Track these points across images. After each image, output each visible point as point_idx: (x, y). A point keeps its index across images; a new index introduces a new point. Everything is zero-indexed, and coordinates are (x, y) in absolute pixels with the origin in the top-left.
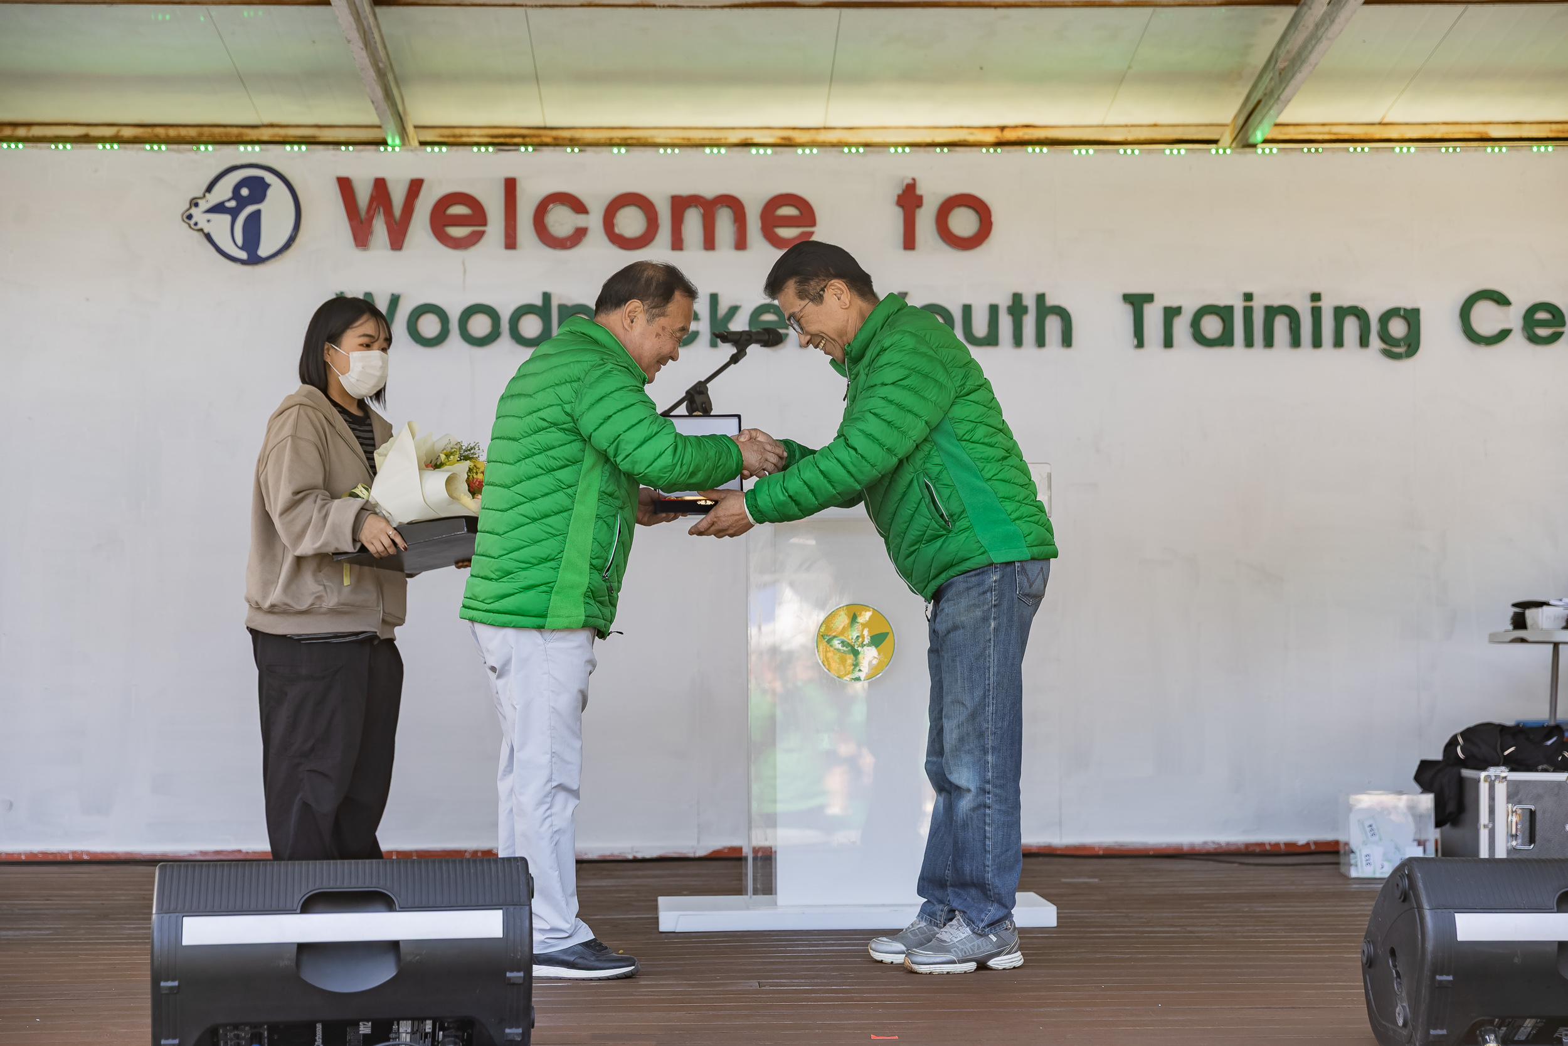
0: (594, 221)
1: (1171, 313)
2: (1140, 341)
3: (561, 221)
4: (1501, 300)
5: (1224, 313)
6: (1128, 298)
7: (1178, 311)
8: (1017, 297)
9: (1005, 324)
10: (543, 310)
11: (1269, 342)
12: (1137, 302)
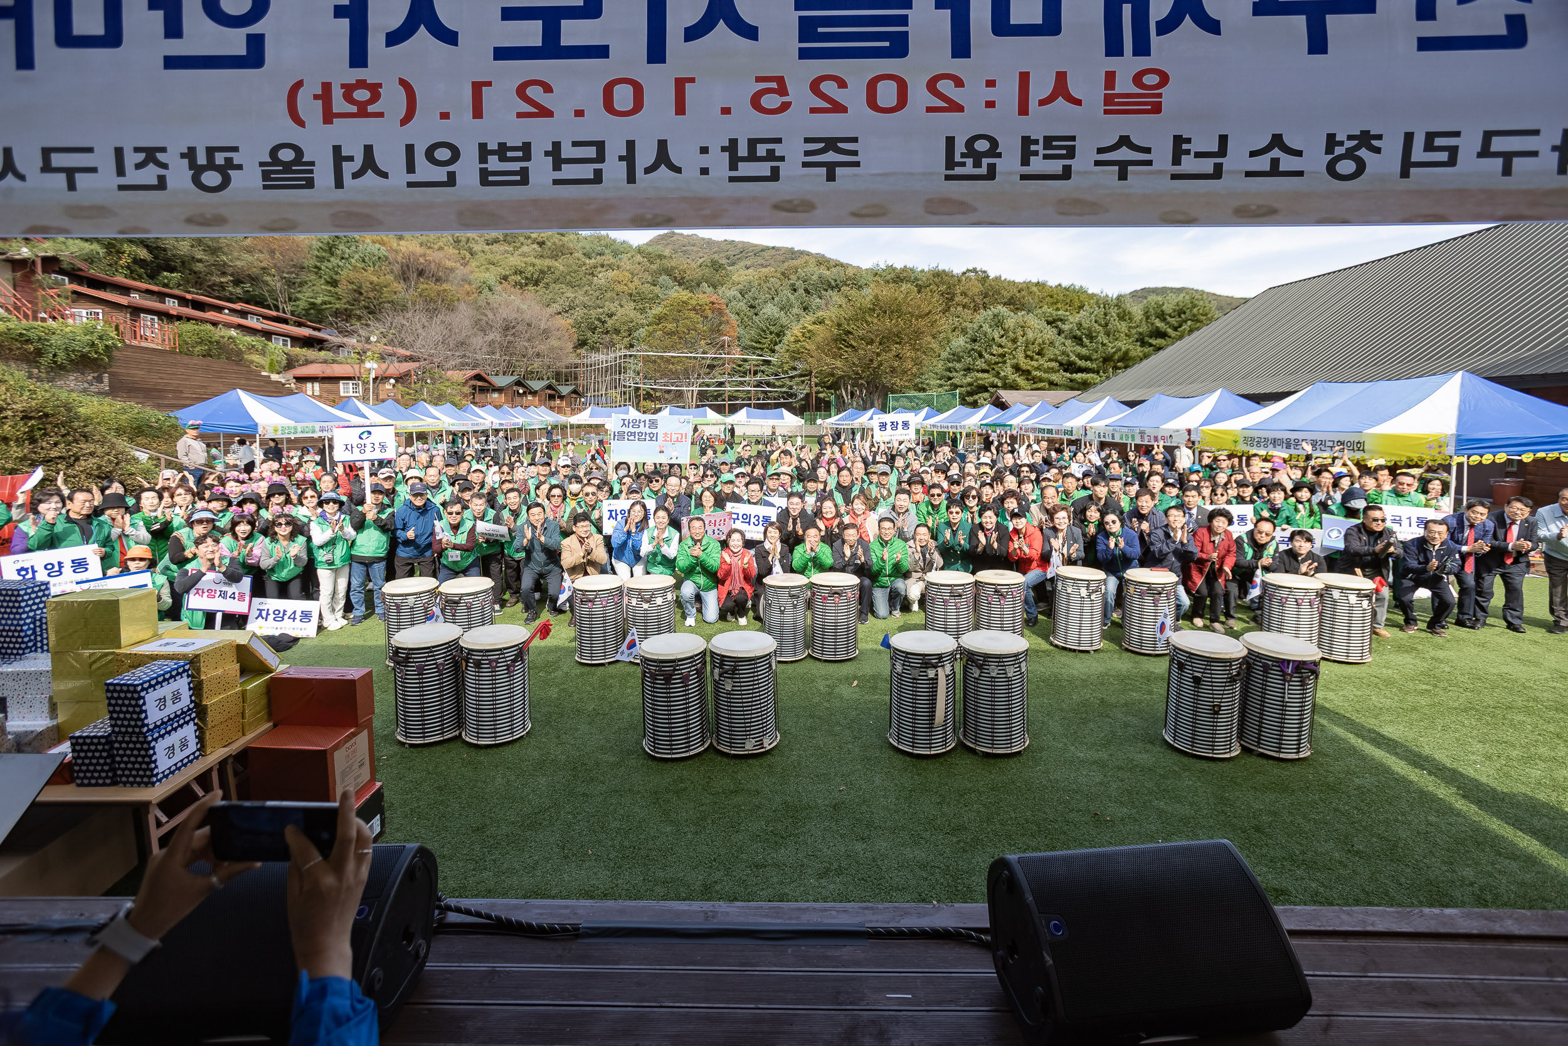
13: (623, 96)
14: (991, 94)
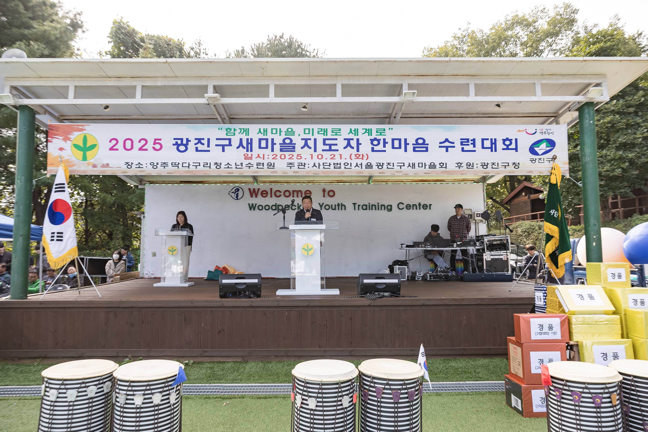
0: (282, 194)
1: (359, 206)
2: (355, 210)
3: (278, 194)
4: (403, 204)
5: (366, 205)
6: (353, 204)
7: (360, 205)
8: (338, 203)
9: (337, 207)
10: (275, 205)
11: (372, 209)
12: (354, 204)
13: (320, 157)
14: (268, 157)
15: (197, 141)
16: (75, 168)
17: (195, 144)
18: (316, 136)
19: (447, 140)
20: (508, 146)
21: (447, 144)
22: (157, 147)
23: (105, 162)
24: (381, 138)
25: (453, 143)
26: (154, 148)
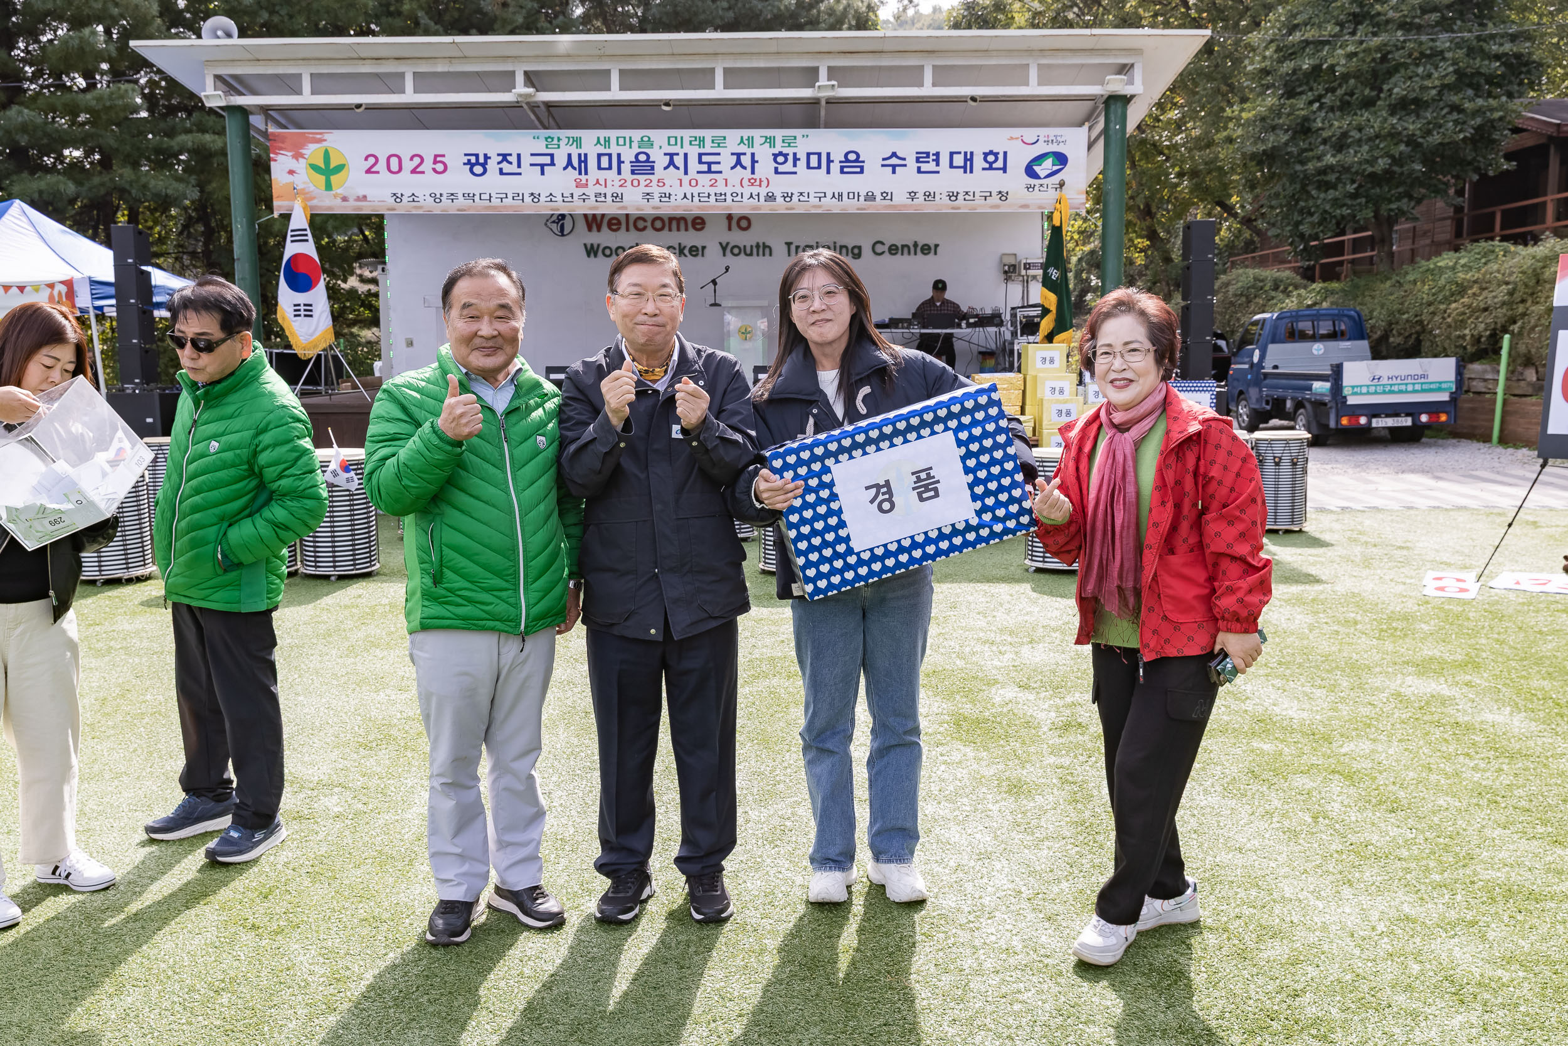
0: (649, 224)
4: (882, 243)
6: (786, 243)
8: (758, 243)
9: (755, 250)
12: (789, 244)
13: (694, 183)
14: (613, 183)
15: (500, 158)
16: (315, 202)
17: (499, 163)
18: (687, 148)
19: (894, 155)
20: (991, 164)
21: (894, 161)
22: (440, 167)
23: (361, 193)
24: (790, 151)
25: (904, 159)
26: (434, 170)
